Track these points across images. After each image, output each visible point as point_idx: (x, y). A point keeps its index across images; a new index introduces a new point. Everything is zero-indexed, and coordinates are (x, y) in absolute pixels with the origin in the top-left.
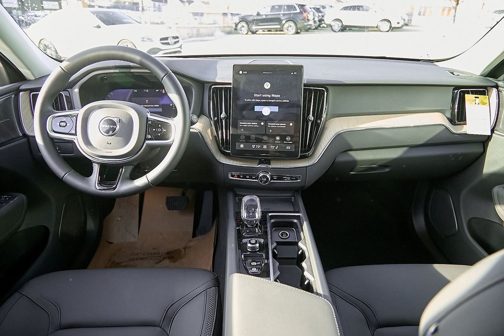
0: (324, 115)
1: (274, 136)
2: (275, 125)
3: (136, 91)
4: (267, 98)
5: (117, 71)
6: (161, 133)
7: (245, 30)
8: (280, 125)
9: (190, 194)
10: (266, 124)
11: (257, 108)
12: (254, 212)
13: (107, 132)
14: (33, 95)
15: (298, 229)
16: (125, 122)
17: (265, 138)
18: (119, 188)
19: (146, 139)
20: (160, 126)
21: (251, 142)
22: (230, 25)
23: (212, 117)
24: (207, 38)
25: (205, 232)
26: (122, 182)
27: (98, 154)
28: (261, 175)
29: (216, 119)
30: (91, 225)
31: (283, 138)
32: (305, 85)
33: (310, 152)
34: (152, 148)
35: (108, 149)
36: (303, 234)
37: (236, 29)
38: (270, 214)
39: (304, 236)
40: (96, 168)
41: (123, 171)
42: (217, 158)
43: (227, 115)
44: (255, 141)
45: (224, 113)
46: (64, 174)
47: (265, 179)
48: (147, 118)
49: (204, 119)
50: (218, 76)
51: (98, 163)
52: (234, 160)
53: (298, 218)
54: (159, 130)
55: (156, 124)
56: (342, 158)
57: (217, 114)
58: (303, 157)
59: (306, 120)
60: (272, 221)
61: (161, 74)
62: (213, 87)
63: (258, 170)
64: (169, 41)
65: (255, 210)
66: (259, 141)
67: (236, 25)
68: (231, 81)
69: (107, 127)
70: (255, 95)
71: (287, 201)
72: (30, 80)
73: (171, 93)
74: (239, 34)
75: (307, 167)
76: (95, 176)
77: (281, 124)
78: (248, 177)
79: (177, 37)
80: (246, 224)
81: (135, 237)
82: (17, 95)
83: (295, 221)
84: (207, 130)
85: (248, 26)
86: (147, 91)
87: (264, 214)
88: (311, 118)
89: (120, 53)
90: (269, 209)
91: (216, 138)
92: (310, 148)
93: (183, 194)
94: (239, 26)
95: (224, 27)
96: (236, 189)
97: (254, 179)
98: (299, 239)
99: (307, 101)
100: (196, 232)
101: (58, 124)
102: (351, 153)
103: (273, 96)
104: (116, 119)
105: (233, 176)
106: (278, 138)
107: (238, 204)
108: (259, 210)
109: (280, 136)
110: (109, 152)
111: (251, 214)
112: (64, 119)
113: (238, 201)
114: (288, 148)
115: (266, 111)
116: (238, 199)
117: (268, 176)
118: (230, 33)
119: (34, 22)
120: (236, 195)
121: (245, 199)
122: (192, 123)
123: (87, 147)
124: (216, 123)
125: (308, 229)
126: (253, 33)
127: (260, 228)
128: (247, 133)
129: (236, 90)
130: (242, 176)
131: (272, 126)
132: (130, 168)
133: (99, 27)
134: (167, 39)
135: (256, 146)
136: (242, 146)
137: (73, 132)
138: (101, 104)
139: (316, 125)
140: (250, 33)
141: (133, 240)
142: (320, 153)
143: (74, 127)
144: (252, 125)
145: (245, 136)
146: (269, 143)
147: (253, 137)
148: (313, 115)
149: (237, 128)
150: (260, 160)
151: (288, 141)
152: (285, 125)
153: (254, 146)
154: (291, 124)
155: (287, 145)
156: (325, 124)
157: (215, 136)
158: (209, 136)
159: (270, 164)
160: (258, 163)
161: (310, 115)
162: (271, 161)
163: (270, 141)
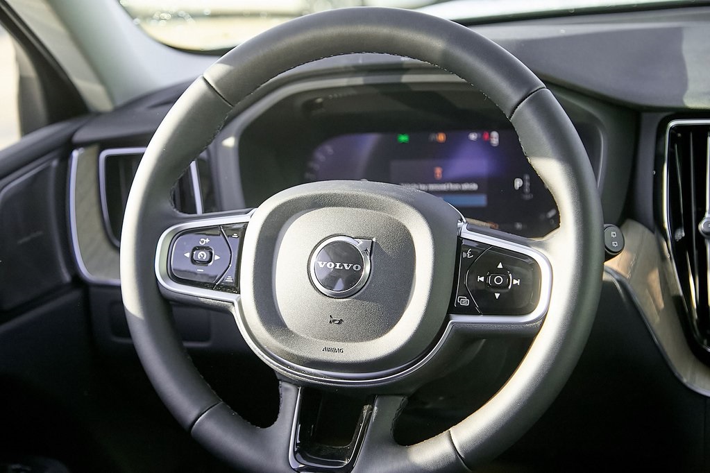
3: (406, 138)
5: (359, 80)
6: (506, 291)
14: (109, 158)
16: (389, 252)
18: (360, 469)
19: (454, 309)
20: (500, 266)
26: (370, 449)
27: (301, 354)
29: (681, 234)
34: (467, 337)
35: (334, 339)
40: (290, 401)
41: (372, 412)
46: (196, 413)
48: (460, 239)
49: (637, 235)
50: (691, 87)
51: (296, 383)
54: (498, 280)
55: (488, 258)
57: (683, 217)
61: (509, 93)
62: (672, 124)
69: (333, 266)
72: (100, 113)
73: (543, 156)
76: (287, 427)
82: (65, 159)
84: (646, 274)
86: (441, 137)
89: (384, 31)
91: (679, 305)
101: (188, 255)
104: (361, 242)
112: (205, 241)
123: (268, 330)
124: (680, 250)
132: (396, 403)
137: (229, 279)
143: (233, 266)
157: (678, 298)
158: (653, 296)
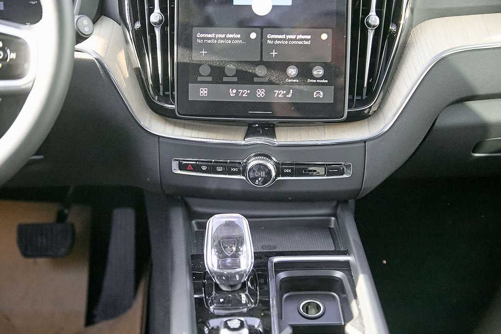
0: (406, 14)
1: (282, 67)
2: (285, 40)
8: (296, 40)
9: (78, 217)
10: (262, 37)
12: (236, 256)
17: (261, 71)
21: (226, 83)
23: (128, 21)
25: (117, 310)
28: (253, 163)
29: (138, 25)
31: (305, 71)
33: (374, 105)
36: (358, 305)
38: (277, 259)
39: (359, 310)
42: (142, 124)
43: (166, 17)
44: (235, 79)
45: (157, 10)
47: (263, 174)
49: (108, 26)
52: (184, 126)
53: (345, 266)
56: (454, 119)
58: (356, 118)
59: (359, 26)
60: (282, 275)
63: (245, 150)
65: (238, 250)
66: (245, 78)
71: (319, 226)
75: (365, 141)
77: (299, 37)
78: (220, 169)
80: (216, 285)
83: (339, 274)
87: (261, 258)
88: (374, 19)
90: (275, 247)
91: (139, 74)
92: (371, 94)
93: (61, 218)
96: (190, 201)
97: (234, 173)
98: (348, 316)
100: (95, 312)
102: (475, 105)
105: (182, 168)
106: (292, 71)
107: (197, 237)
108: (248, 249)
109: (297, 65)
111: (229, 259)
113: (196, 229)
114: (319, 95)
116: (196, 223)
117: (271, 166)
120: (191, 215)
121: (215, 223)
122: (80, 37)
124: (138, 36)
125: (369, 294)
127: (252, 294)
128: (215, 59)
130: (204, 168)
131: (277, 42)
135: (237, 93)
136: (204, 92)
139: (385, 36)
142: (398, 105)
144: (229, 39)
145: (211, 66)
146: (270, 83)
147: (230, 69)
148: (379, 13)
149: (191, 48)
150: (250, 126)
151: (317, 79)
152: (309, 37)
153: (234, 91)
154: (324, 37)
155: (315, 87)
156: (408, 35)
157: (137, 70)
158: (120, 69)
159: (273, 135)
160: (243, 133)
161: (370, 14)
162: (276, 129)
163: (273, 78)
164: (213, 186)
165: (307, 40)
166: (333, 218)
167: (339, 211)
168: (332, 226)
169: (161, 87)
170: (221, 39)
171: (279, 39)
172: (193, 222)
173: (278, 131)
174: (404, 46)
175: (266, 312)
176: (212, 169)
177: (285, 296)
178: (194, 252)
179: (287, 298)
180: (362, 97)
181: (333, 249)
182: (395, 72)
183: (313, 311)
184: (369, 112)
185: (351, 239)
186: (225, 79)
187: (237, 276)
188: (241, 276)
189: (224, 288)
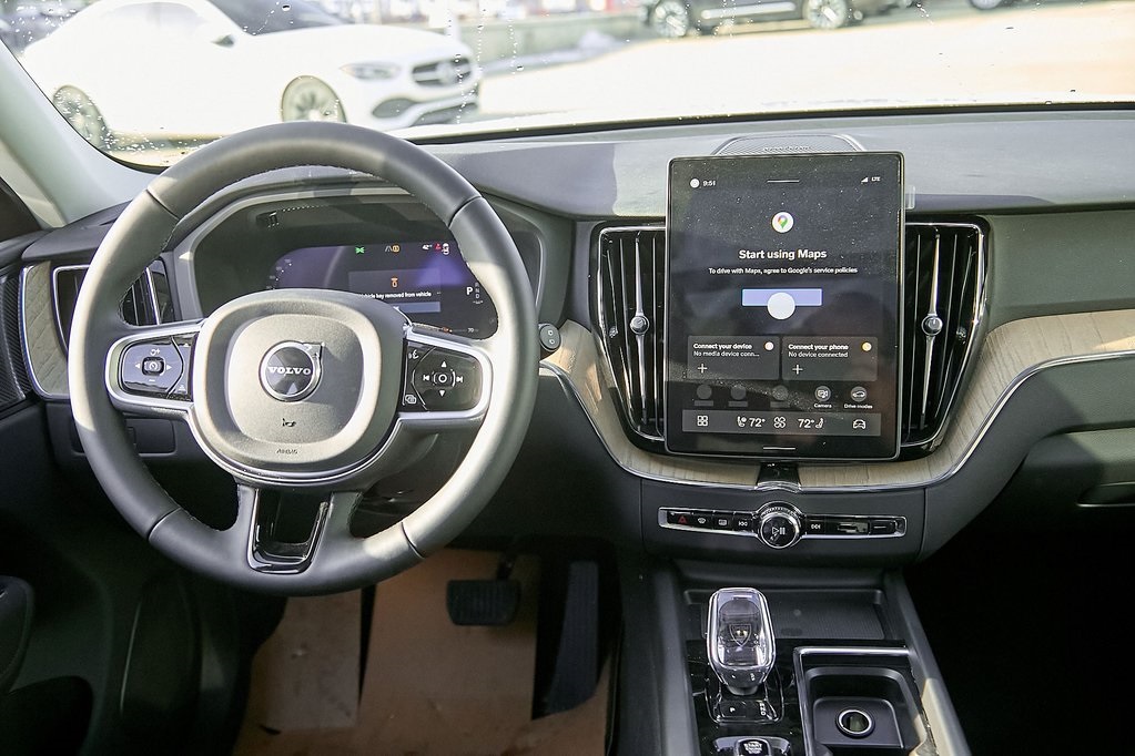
0: (979, 309)
1: (808, 388)
2: (812, 351)
3: (362, 250)
4: (785, 263)
5: (310, 194)
6: (450, 388)
7: (678, 24)
8: (827, 351)
9: (524, 572)
10: (780, 348)
11: (751, 298)
12: (751, 643)
13: (283, 387)
14: (61, 273)
15: (905, 705)
16: (337, 356)
17: (780, 393)
18: (318, 565)
19: (402, 407)
20: (444, 365)
21: (732, 409)
22: (631, 12)
23: (602, 327)
24: (556, 57)
25: (573, 699)
26: (326, 544)
27: (256, 457)
28: (768, 517)
29: (614, 332)
30: (214, 673)
31: (840, 393)
32: (910, 216)
33: (935, 439)
34: (417, 434)
35: (288, 441)
36: (925, 722)
37: (648, 22)
38: (804, 651)
39: (929, 731)
40: (248, 503)
41: (328, 509)
42: (621, 464)
43: (651, 320)
44: (745, 404)
45: (639, 313)
46: (152, 520)
47: (782, 531)
48: (405, 341)
49: (576, 334)
50: (620, 197)
51: (253, 486)
52: (675, 465)
53: (902, 663)
54: (443, 378)
55: (432, 359)
56: (1053, 456)
57: (616, 317)
58: (912, 455)
59: (916, 331)
60: (813, 673)
61: (450, 204)
62: (603, 232)
63: (757, 498)
64: (440, 73)
65: (753, 638)
66: (758, 403)
67: (650, 10)
68: (665, 213)
69: (284, 371)
70: (744, 255)
71: (860, 603)
72: (51, 230)
73: (480, 260)
74: (659, 36)
75: (924, 488)
76: (245, 527)
77: (832, 347)
78: (723, 523)
79: (464, 61)
80: (724, 686)
81: (348, 714)
82: (15, 277)
83: (893, 674)
84: (584, 369)
85: (689, 10)
86: (396, 249)
87: (784, 648)
88: (935, 322)
89: (326, 144)
90: (800, 632)
91: (615, 396)
92: (933, 424)
93: (503, 573)
94: (660, 12)
95: (611, 20)
96: (681, 563)
97: (741, 529)
98: (912, 739)
99: (918, 267)
100: (546, 700)
101: (139, 366)
102: (1082, 438)
103: (802, 254)
104: (310, 347)
105: (671, 519)
106: (823, 393)
107: (696, 614)
108: (766, 635)
109: (829, 384)
110: (288, 452)
111: (739, 649)
112: (155, 351)
113: (690, 603)
114: (860, 425)
115: (781, 304)
116: (690, 594)
117: (793, 520)
118: (627, 37)
119: (38, 34)
120: (682, 583)
121: (719, 599)
122: (545, 352)
123: (223, 435)
124: (615, 346)
125: (942, 707)
126: (707, 31)
127: (774, 698)
128: (718, 377)
129: (679, 238)
130: (702, 521)
131: (801, 355)
132: (351, 499)
133: (227, 41)
134: (432, 67)
135: (748, 422)
136: (703, 421)
137: (182, 388)
138: (266, 301)
139: (952, 346)
140: (694, 32)
141: (340, 721)
142: (970, 438)
143: (185, 375)
144: (736, 351)
145: (712, 387)
146: (793, 409)
147: (738, 390)
148: (941, 314)
149: (686, 362)
150: (764, 465)
151: (856, 404)
152: (846, 348)
153: (744, 420)
154: (867, 347)
155: (854, 414)
156: (982, 342)
157: (613, 390)
158: (591, 389)
159: (797, 480)
160: (755, 476)
161: (930, 315)
162: (800, 470)
163: (797, 403)
164: (712, 545)
165: (843, 351)
166: (879, 592)
167: (887, 581)
168: (878, 602)
169: (644, 413)
170: (726, 350)
171: (804, 351)
172: (686, 592)
173: (802, 472)
174: (979, 358)
175: (795, 730)
176: (713, 523)
177: (817, 702)
178: (690, 636)
179: (819, 704)
180: (919, 427)
181: (881, 637)
182: (965, 393)
183: (858, 724)
184: (929, 448)
185: (909, 624)
186: (731, 404)
187: (752, 675)
188: (758, 675)
189: (734, 691)
